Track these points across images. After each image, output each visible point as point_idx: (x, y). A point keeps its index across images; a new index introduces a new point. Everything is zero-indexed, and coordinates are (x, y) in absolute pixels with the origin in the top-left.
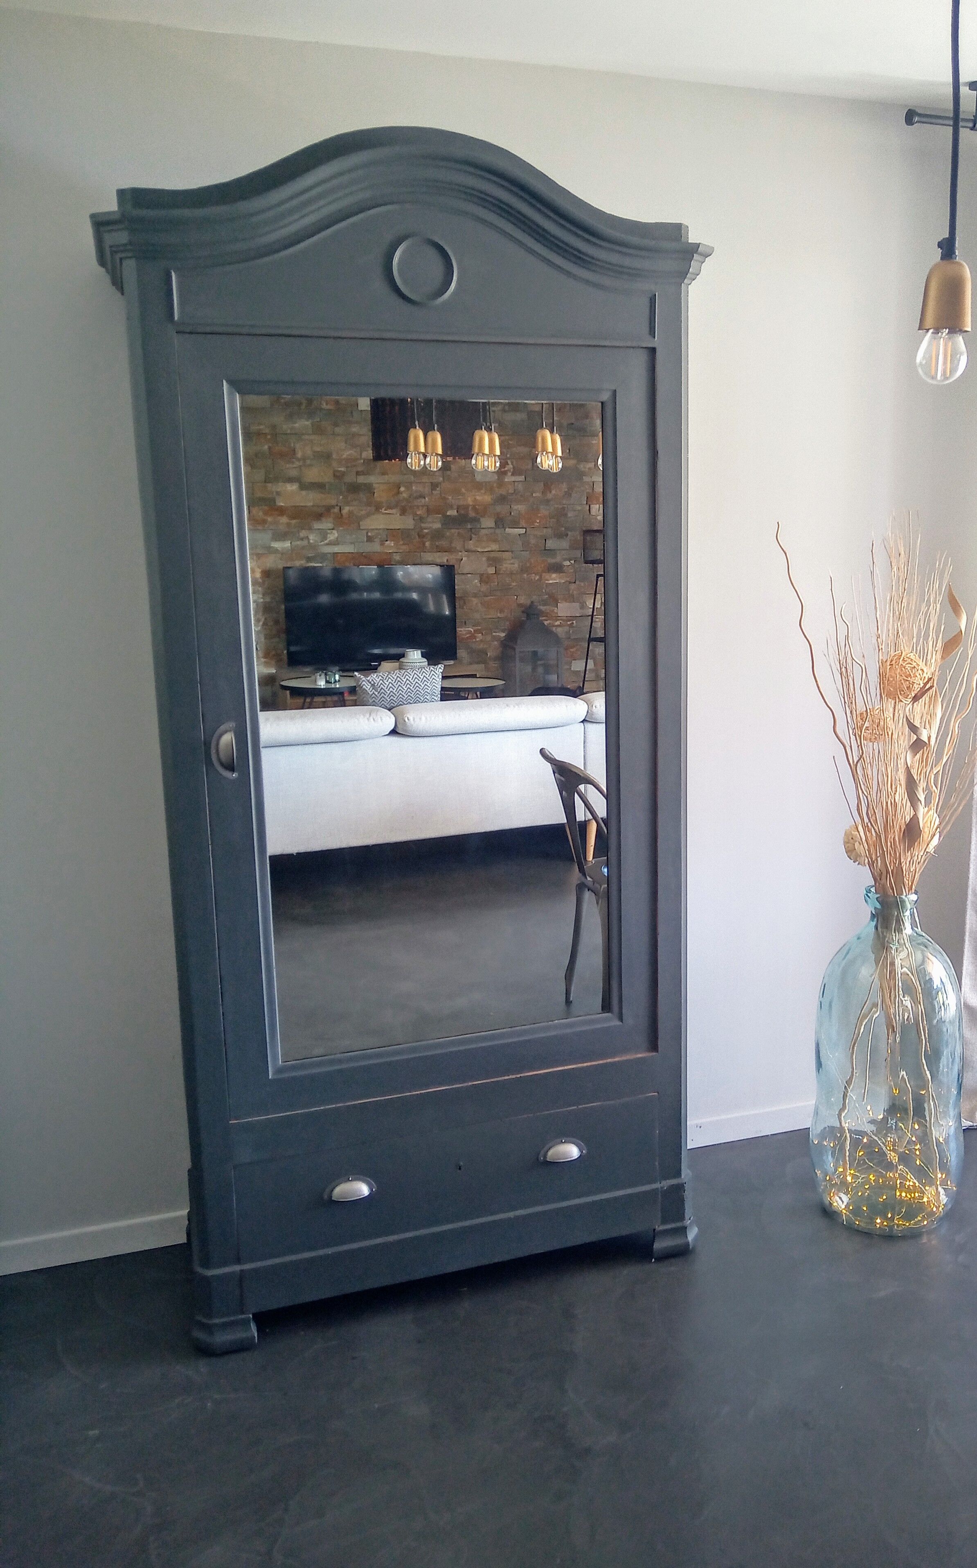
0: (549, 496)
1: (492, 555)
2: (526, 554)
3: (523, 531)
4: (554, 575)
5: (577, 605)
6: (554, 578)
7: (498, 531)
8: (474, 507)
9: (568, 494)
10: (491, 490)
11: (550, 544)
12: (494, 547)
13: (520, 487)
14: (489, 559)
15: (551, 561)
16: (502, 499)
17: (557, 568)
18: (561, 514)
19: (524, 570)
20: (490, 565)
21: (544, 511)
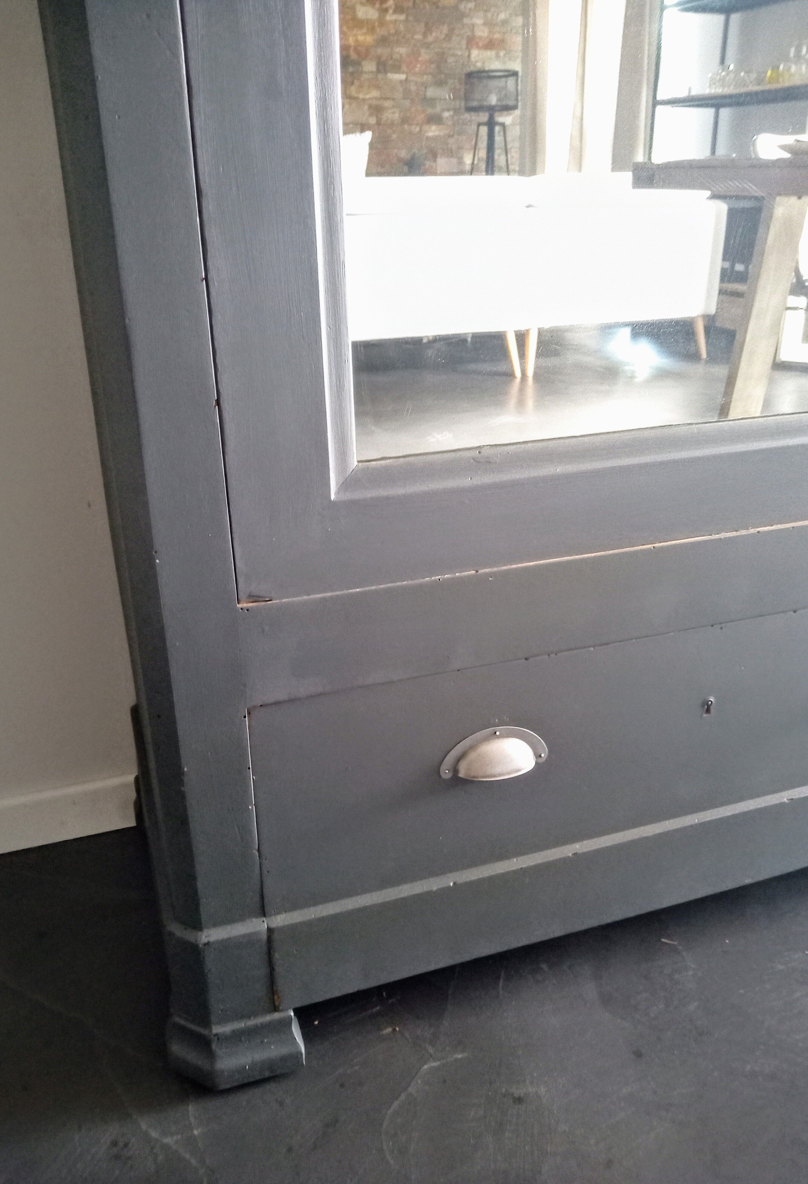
0: (430, 39)
1: (374, 102)
2: (407, 103)
3: (403, 77)
4: (434, 128)
5: (454, 160)
6: (433, 131)
7: (380, 76)
8: (356, 49)
9: (448, 37)
10: (372, 30)
11: (431, 92)
12: (375, 93)
13: (402, 27)
14: (370, 107)
15: (430, 111)
16: (383, 41)
17: (435, 119)
18: (441, 59)
19: (405, 120)
20: (371, 115)
21: (425, 55)
